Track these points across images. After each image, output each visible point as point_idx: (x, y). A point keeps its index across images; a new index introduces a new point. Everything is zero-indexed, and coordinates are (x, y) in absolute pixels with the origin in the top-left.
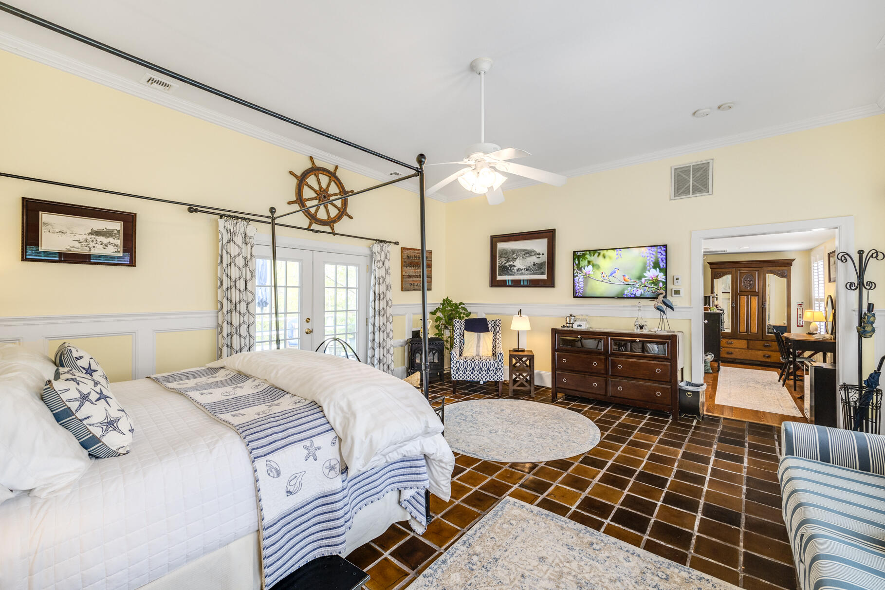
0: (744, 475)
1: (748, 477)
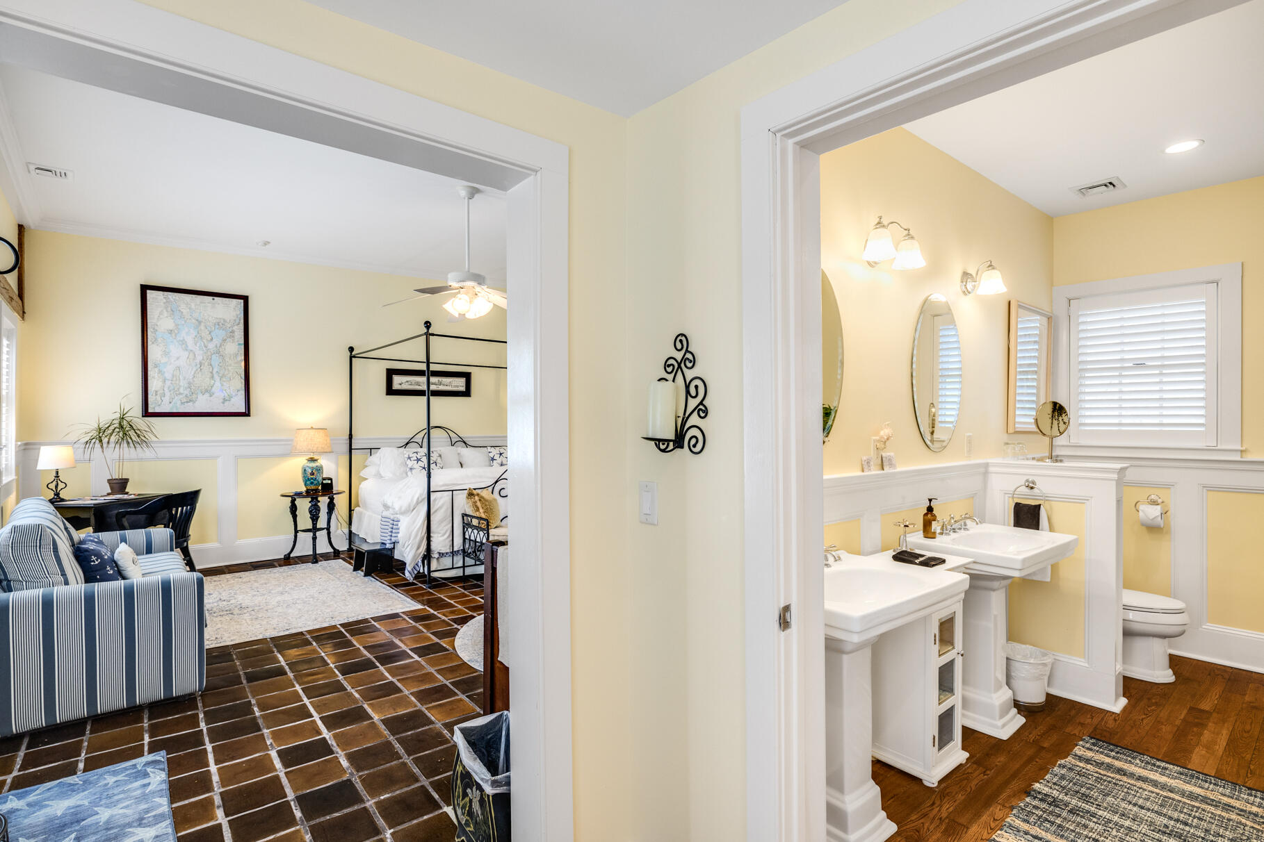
0: (266, 731)
1: (259, 730)
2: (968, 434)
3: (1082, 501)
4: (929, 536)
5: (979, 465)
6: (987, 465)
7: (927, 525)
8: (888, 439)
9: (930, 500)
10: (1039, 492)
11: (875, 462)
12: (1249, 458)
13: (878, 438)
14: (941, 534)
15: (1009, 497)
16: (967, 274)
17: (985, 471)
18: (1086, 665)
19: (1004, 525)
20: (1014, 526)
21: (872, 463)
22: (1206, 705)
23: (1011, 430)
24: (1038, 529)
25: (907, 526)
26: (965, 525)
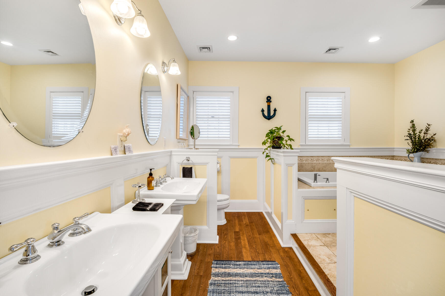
2: (164, 138)
3: (206, 164)
4: (151, 189)
5: (168, 152)
6: (171, 152)
7: (149, 183)
8: (128, 135)
9: (151, 170)
10: (191, 162)
11: (121, 149)
12: (240, 147)
13: (122, 134)
14: (156, 186)
15: (180, 165)
16: (164, 63)
17: (170, 154)
18: (207, 228)
19: (178, 177)
20: (183, 177)
21: (118, 150)
22: (237, 230)
23: (178, 138)
24: (192, 178)
25: (140, 187)
26: (165, 180)
